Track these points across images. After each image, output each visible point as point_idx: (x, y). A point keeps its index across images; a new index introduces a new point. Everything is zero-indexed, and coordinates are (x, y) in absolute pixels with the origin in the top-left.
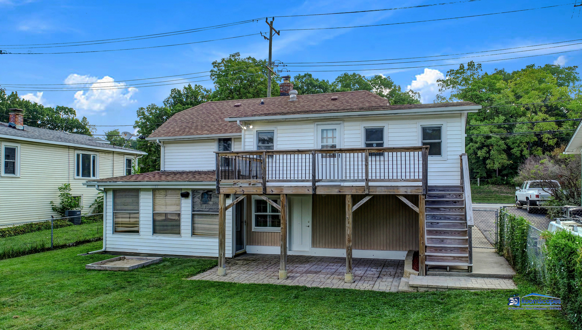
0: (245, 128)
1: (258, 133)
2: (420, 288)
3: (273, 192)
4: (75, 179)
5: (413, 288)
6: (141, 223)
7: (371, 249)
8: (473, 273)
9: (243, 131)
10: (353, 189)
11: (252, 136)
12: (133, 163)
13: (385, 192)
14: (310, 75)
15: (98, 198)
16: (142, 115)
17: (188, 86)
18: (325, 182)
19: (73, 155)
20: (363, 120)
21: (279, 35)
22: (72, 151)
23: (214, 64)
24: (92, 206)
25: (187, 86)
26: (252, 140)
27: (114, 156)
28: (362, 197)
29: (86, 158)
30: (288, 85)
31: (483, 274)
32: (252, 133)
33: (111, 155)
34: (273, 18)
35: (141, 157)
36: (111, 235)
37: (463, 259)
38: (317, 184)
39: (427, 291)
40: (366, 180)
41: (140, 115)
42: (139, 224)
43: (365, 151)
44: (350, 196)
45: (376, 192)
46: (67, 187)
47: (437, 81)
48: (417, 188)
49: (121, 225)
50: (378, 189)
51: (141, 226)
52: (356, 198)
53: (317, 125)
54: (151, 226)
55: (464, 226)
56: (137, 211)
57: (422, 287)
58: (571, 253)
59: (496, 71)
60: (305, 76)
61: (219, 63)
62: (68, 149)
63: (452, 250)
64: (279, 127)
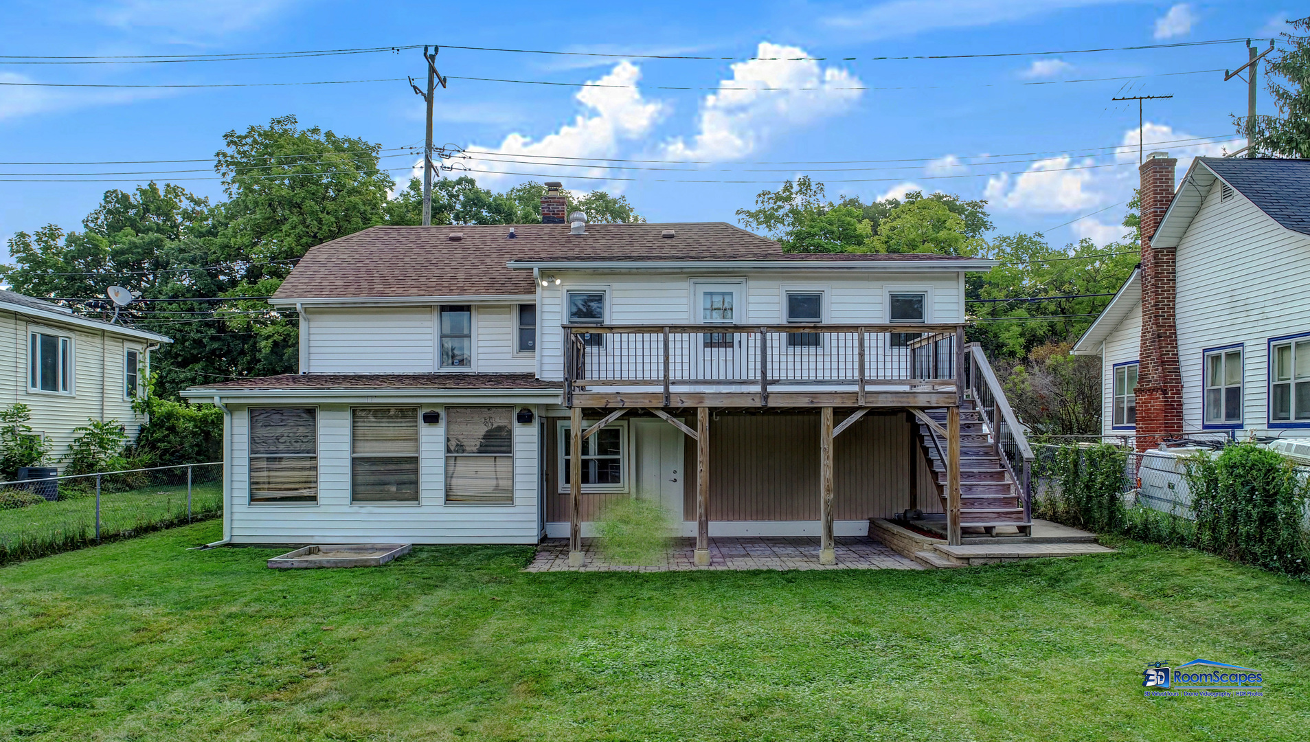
0: (545, 283)
1: (572, 295)
2: (973, 560)
3: (683, 402)
4: (28, 394)
5: (962, 561)
6: (321, 478)
7: (798, 519)
8: (1033, 536)
9: (539, 290)
10: (837, 397)
11: (557, 301)
12: (140, 361)
13: (893, 402)
14: (472, 182)
15: (75, 442)
16: (24, 252)
17: (150, 185)
18: (784, 384)
19: (25, 333)
20: (784, 278)
21: (444, 87)
22: (21, 326)
23: (231, 138)
24: (64, 461)
25: (145, 186)
26: (557, 309)
27: (106, 342)
28: (850, 411)
29: (49, 345)
30: (559, 202)
31: (1049, 538)
32: (558, 294)
33: (97, 341)
34: (437, 49)
35: (157, 347)
36: (245, 509)
37: (1013, 516)
38: (770, 389)
39: (986, 564)
40: (862, 381)
41: (20, 252)
42: (316, 482)
43: (859, 329)
44: (830, 411)
45: (877, 402)
46: (20, 412)
47: (738, 213)
48: (946, 395)
49: (266, 486)
50: (881, 398)
51: (321, 486)
52: (840, 413)
53: (696, 283)
54: (348, 486)
55: (996, 464)
56: (311, 454)
57: (976, 558)
58: (1269, 471)
59: (843, 200)
60: (459, 182)
61: (241, 138)
62: (14, 321)
63: (991, 502)
64: (616, 285)
